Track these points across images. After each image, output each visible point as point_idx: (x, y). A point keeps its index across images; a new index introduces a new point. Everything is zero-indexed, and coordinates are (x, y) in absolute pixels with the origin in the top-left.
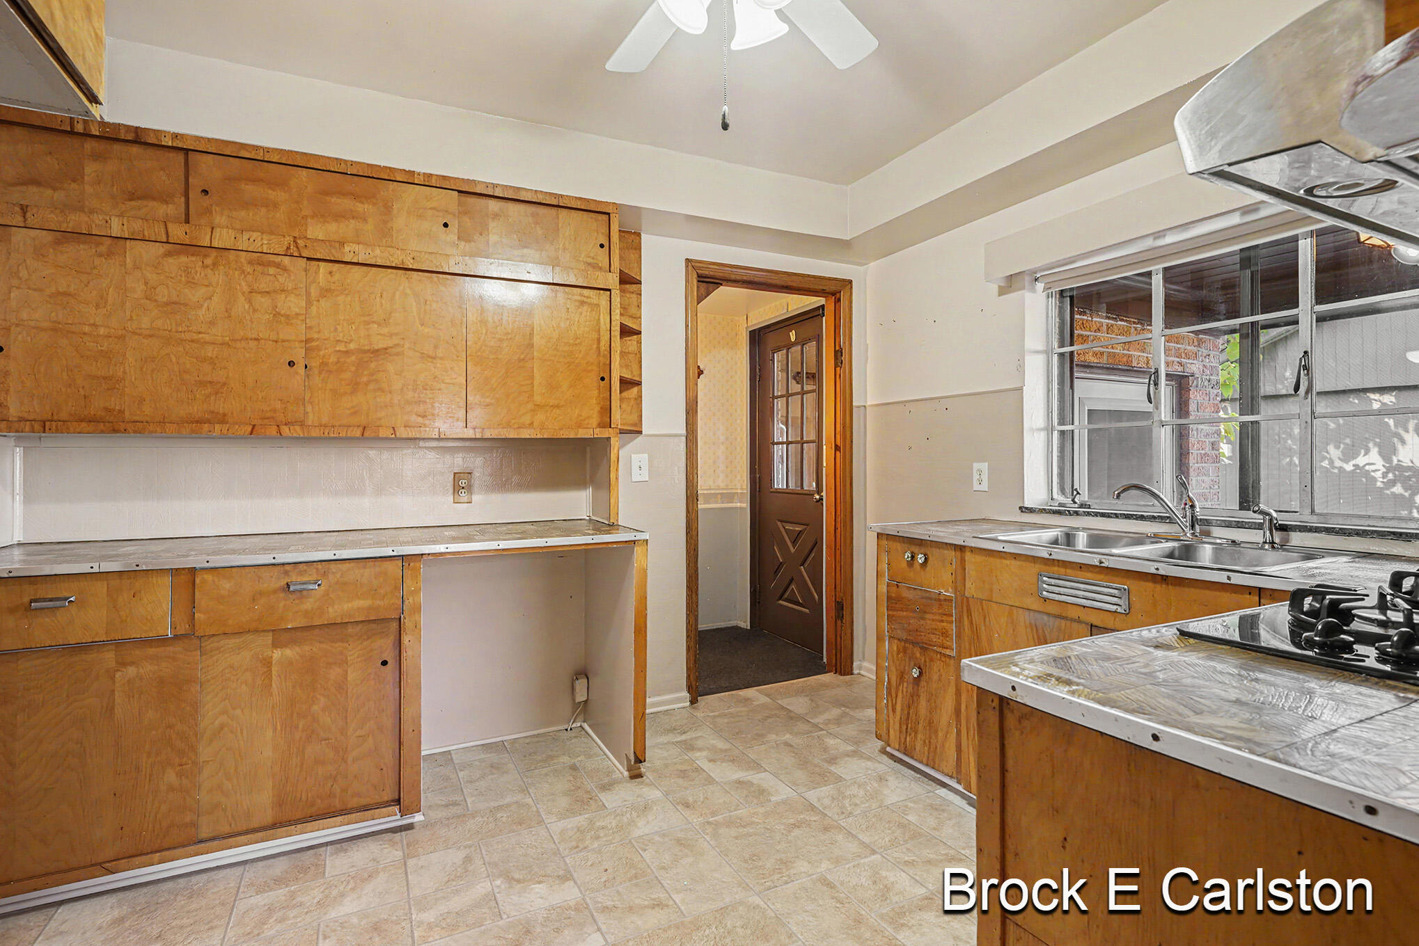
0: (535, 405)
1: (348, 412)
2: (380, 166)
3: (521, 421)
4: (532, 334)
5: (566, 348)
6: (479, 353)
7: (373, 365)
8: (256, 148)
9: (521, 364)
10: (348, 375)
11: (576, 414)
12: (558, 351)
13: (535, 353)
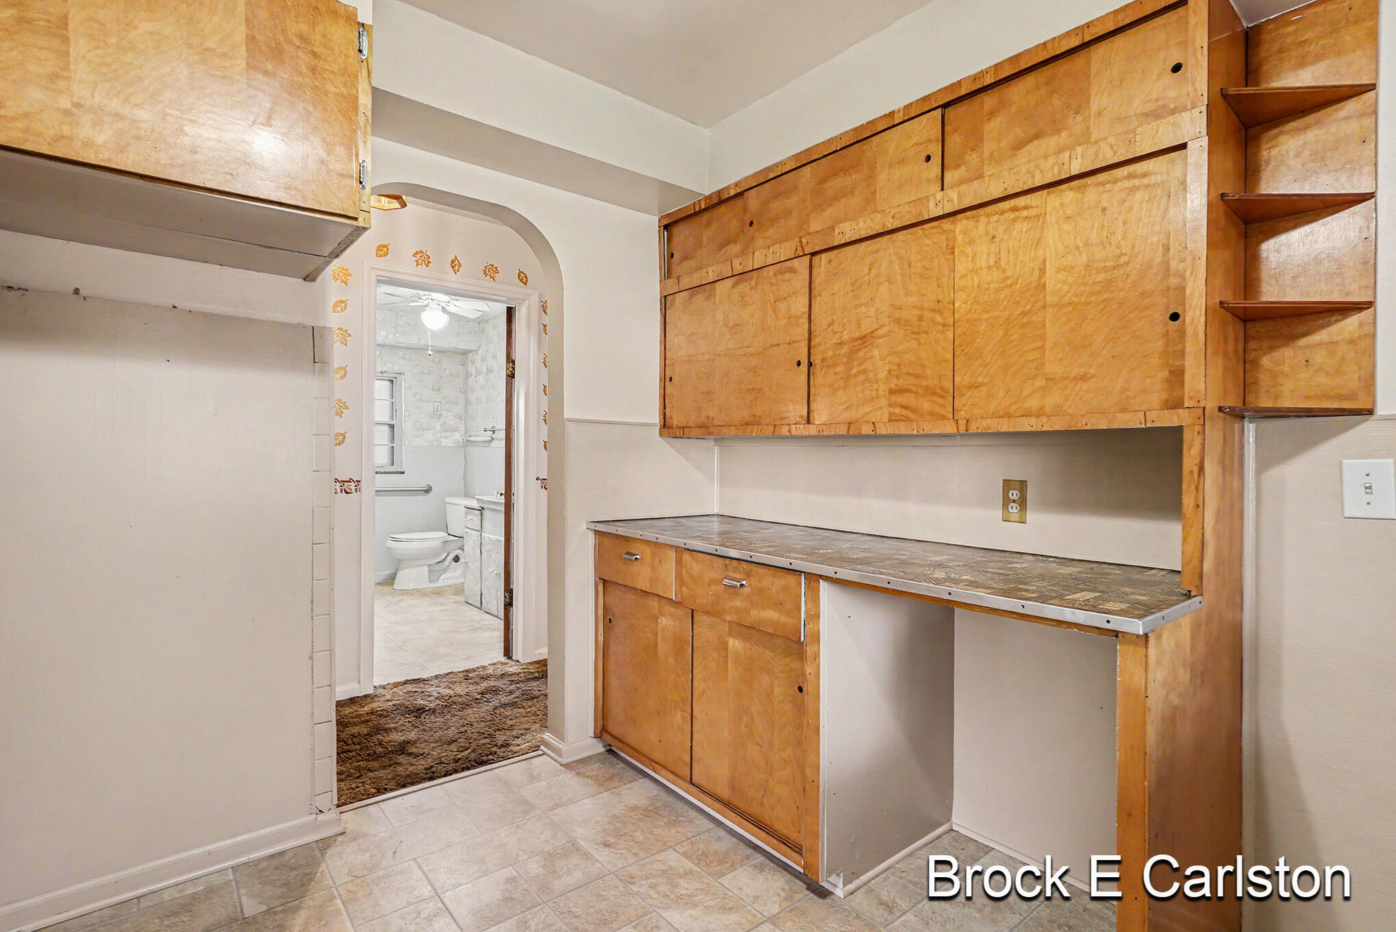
0: (1047, 379)
1: (842, 407)
2: (862, 125)
3: (1026, 405)
4: (1042, 270)
5: (1101, 277)
6: (969, 316)
7: (861, 354)
8: (776, 165)
9: (1026, 319)
10: (839, 369)
11: (1118, 387)
12: (1085, 285)
13: (1048, 298)
